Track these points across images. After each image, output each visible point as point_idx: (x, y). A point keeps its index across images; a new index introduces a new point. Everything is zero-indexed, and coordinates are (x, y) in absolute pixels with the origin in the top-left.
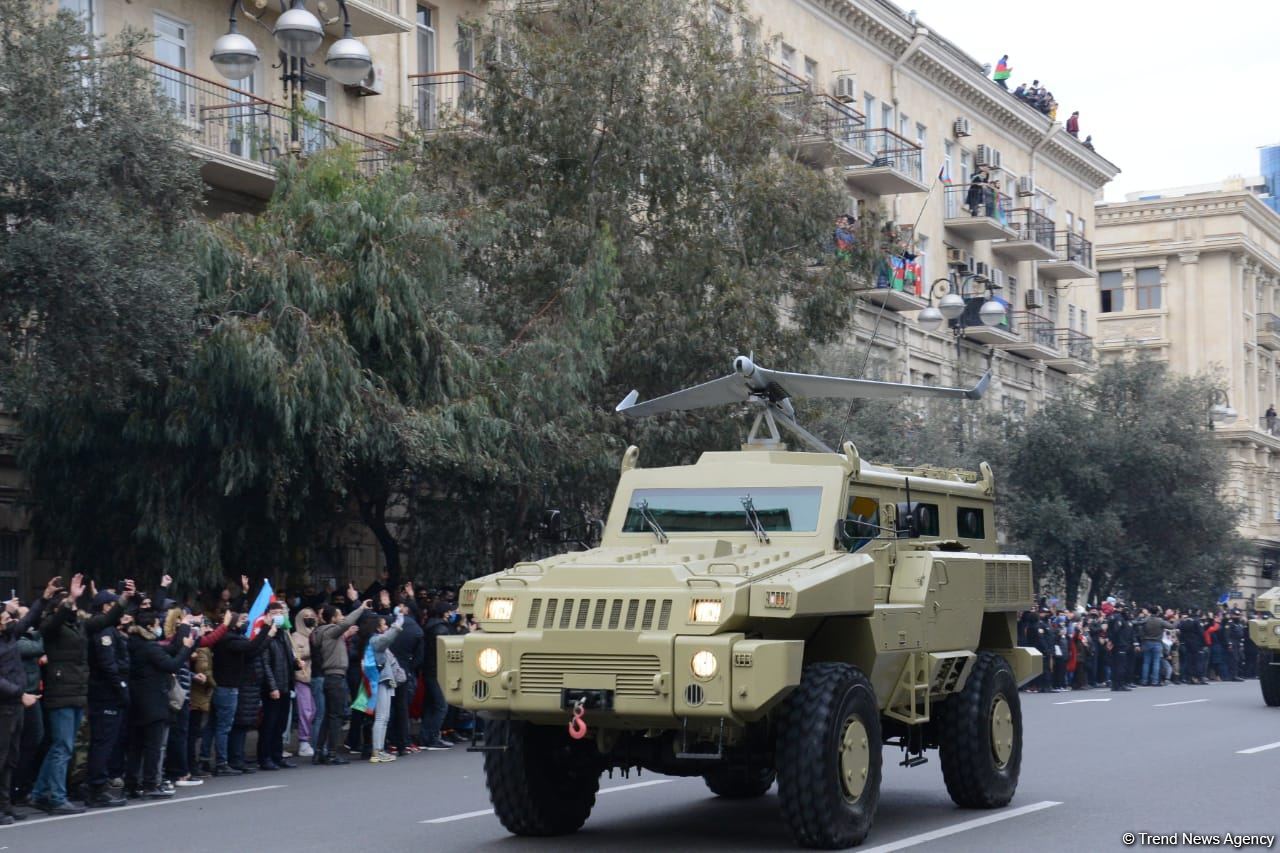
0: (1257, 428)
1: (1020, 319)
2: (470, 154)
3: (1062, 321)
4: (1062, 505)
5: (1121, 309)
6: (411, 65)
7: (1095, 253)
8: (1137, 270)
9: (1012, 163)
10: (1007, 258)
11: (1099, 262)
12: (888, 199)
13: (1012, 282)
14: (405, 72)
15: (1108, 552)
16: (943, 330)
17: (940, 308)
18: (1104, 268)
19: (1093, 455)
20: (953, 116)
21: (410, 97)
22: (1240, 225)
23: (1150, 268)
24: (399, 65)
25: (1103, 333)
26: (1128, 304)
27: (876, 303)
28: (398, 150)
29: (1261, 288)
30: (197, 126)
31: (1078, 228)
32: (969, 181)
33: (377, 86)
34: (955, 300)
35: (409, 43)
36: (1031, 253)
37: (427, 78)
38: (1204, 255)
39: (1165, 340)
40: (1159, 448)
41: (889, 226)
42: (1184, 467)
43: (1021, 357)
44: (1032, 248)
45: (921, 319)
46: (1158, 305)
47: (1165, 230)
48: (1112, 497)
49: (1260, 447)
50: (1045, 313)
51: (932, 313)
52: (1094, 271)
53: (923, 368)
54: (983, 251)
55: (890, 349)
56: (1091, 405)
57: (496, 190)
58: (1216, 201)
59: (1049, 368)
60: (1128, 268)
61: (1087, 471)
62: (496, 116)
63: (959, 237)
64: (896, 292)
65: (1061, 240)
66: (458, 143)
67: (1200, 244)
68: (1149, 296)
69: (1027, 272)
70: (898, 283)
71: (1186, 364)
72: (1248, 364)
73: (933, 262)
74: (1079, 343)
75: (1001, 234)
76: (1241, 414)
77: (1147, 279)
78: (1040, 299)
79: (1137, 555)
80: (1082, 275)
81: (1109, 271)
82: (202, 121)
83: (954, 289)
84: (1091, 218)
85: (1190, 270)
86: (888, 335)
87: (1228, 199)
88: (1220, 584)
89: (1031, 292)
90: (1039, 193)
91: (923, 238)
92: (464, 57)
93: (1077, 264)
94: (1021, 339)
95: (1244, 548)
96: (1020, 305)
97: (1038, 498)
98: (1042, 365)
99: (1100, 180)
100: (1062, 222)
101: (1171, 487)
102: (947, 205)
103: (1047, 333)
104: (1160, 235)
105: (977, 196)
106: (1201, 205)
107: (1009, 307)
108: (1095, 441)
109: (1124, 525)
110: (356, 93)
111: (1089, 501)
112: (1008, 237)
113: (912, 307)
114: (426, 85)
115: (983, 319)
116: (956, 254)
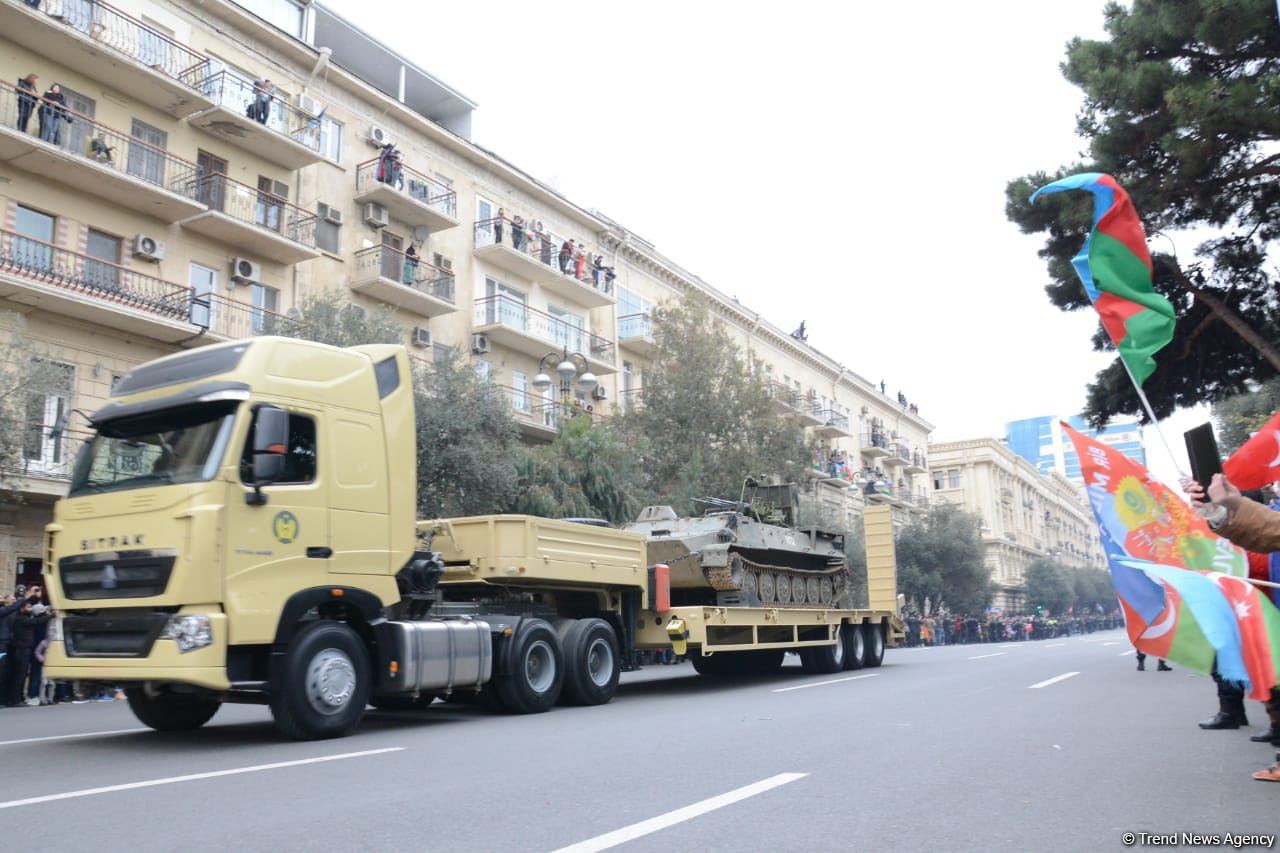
0: (1003, 537)
1: (896, 490)
2: (641, 419)
3: (915, 492)
4: (915, 570)
5: (942, 488)
6: (621, 386)
7: (927, 464)
8: (950, 471)
9: (888, 424)
10: (889, 465)
11: (931, 468)
12: (834, 441)
13: (892, 475)
14: (619, 390)
15: (937, 589)
16: (859, 494)
17: (858, 484)
18: (935, 470)
19: (928, 548)
20: (861, 405)
21: (621, 400)
22: (989, 451)
23: (955, 470)
24: (616, 385)
25: (934, 499)
26: (946, 485)
27: (828, 483)
28: (615, 420)
29: (1001, 478)
30: (529, 414)
31: (920, 452)
32: (871, 431)
33: (606, 396)
34: (863, 480)
35: (620, 378)
36: (899, 463)
37: (628, 391)
38: (976, 464)
39: (962, 501)
40: (957, 544)
41: (835, 451)
42: (966, 551)
43: (897, 507)
44: (899, 460)
45: (850, 490)
46: (958, 485)
47: (959, 454)
48: (937, 565)
49: (1005, 546)
50: (908, 489)
51: (854, 486)
52: (927, 470)
53: (854, 513)
54: (878, 462)
55: (838, 504)
56: (925, 526)
57: (652, 433)
58: (979, 441)
59: (911, 512)
60: (945, 470)
61: (925, 554)
62: (651, 403)
63: (867, 455)
64: (840, 479)
65: (911, 457)
66: (636, 416)
67: (974, 459)
68: (954, 482)
69: (898, 471)
70: (840, 476)
71: (969, 509)
72: (998, 511)
73: (855, 465)
74: (923, 501)
75: (885, 454)
76: (993, 529)
77: (953, 475)
78: (905, 483)
79: (949, 590)
80: (922, 472)
81: (936, 471)
82: (532, 412)
83: (862, 476)
84: (926, 450)
85: (971, 470)
86: (837, 498)
87: (983, 440)
88: (986, 603)
89: (900, 481)
90: (901, 438)
91: (851, 457)
92: (644, 381)
93: (921, 467)
94: (896, 499)
95: (996, 588)
96: (896, 485)
97: (905, 567)
98: (907, 511)
99: (928, 432)
100: (911, 451)
101: (961, 559)
102: (861, 442)
103: (908, 497)
104: (957, 456)
105: (876, 439)
106: (976, 444)
107: (891, 487)
108: (928, 541)
109: (943, 577)
110: (597, 398)
111: (927, 567)
112: (889, 455)
113: (846, 485)
114: (627, 394)
115: (877, 489)
116: (866, 464)
